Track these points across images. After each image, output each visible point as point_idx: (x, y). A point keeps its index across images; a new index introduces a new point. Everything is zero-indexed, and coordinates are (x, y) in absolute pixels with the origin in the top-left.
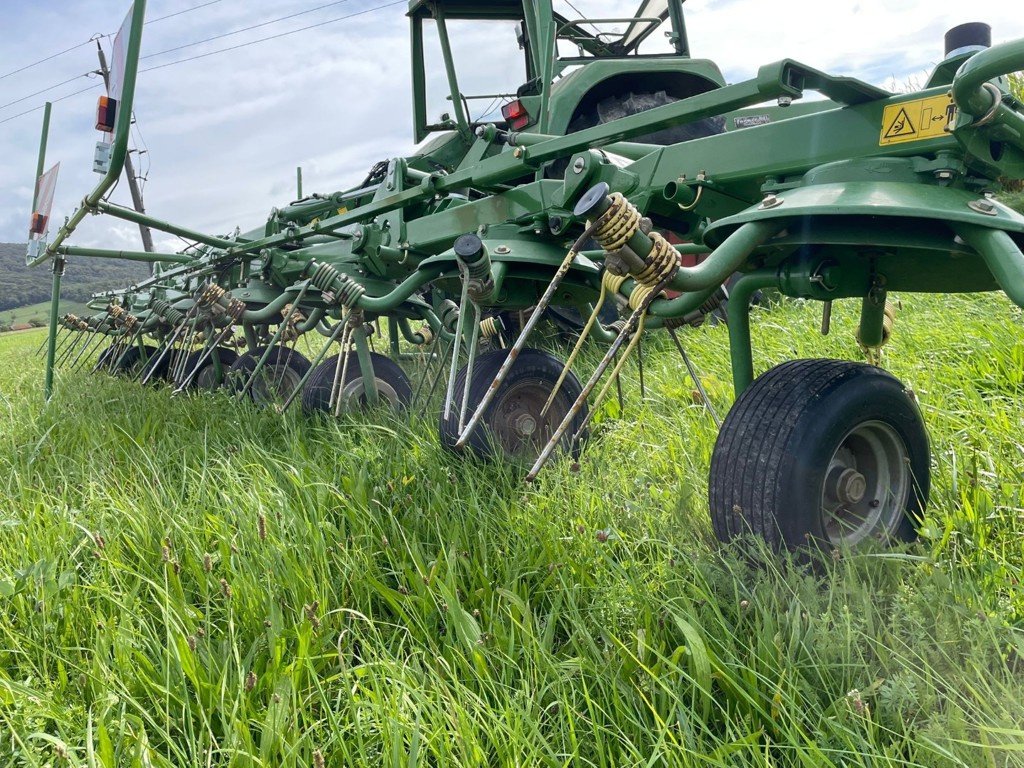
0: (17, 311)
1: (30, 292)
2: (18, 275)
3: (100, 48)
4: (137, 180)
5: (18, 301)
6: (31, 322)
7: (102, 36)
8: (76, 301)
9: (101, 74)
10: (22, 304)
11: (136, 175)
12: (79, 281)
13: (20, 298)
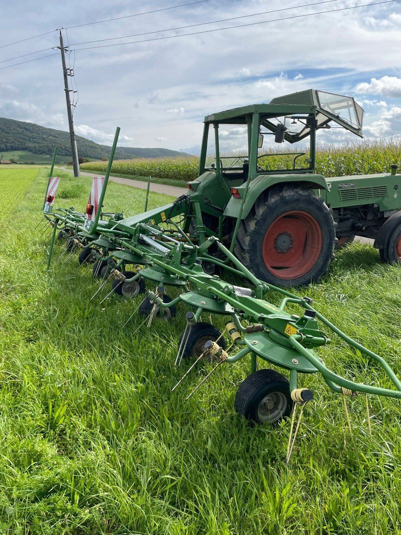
0: (4, 153)
1: (11, 145)
2: (6, 135)
3: (61, 35)
4: (71, 106)
5: (5, 148)
6: (10, 160)
7: (63, 28)
8: (33, 153)
9: (60, 48)
10: (7, 150)
11: (71, 104)
12: (35, 142)
13: (6, 147)
